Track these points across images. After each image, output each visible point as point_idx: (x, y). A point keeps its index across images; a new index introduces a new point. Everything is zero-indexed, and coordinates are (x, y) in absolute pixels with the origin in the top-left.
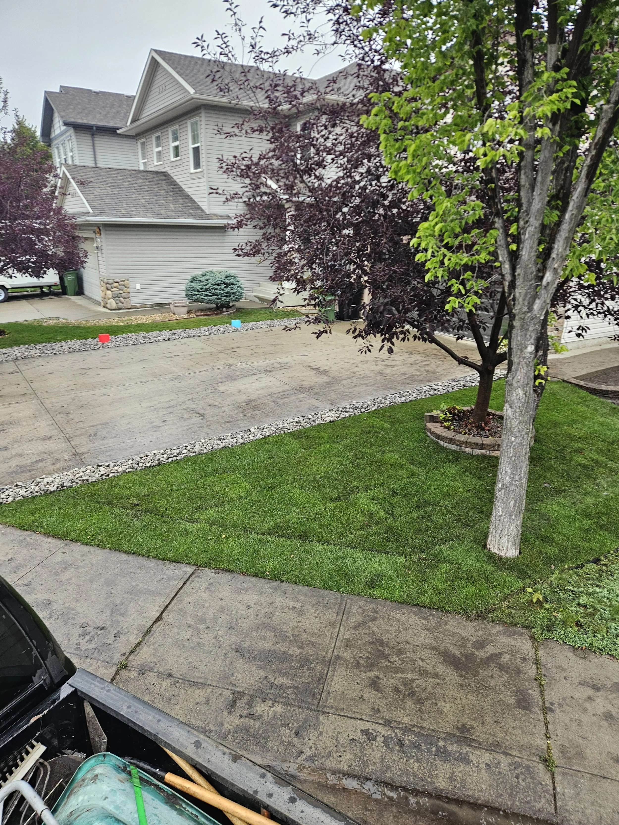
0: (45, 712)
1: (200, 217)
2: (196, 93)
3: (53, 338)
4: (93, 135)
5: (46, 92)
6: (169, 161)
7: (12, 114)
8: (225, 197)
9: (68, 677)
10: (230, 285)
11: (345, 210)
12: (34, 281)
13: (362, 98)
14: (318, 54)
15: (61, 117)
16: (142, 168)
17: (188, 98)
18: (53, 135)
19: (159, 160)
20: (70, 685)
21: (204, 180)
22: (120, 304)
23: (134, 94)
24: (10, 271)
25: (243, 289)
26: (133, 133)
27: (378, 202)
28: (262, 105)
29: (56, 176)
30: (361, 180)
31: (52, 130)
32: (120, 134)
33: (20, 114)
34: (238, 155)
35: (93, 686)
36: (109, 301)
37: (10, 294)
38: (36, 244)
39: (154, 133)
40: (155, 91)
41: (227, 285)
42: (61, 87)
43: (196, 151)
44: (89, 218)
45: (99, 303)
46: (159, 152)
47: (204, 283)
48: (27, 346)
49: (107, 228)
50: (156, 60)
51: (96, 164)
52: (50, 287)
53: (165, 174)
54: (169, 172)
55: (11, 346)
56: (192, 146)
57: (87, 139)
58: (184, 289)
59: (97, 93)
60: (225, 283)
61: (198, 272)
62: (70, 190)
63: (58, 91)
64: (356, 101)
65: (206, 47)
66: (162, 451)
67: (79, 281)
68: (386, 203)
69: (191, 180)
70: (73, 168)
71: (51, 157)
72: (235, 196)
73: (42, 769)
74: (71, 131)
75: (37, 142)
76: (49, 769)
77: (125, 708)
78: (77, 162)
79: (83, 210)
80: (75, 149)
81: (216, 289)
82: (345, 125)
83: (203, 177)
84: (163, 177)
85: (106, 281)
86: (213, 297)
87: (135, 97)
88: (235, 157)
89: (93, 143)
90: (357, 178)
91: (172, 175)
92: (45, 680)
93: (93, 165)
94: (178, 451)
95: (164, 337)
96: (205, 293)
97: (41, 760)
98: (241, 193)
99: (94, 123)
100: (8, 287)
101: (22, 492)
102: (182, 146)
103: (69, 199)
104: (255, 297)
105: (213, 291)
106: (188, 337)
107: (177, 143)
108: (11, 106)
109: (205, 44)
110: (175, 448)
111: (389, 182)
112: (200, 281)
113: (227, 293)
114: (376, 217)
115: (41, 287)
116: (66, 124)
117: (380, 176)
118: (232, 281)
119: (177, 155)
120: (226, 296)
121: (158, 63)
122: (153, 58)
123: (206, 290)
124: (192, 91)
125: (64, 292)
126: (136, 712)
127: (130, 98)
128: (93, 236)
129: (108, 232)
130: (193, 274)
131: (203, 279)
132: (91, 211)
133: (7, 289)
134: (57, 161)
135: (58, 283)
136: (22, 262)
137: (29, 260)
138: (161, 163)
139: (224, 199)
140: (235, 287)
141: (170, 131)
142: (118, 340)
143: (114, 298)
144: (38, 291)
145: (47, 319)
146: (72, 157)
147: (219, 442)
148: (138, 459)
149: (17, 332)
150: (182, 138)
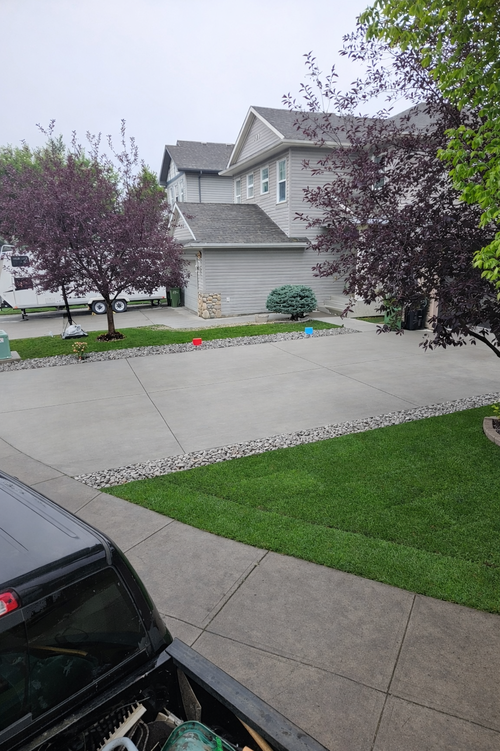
0: (147, 674)
1: (283, 241)
2: (285, 138)
3: (158, 342)
4: (199, 178)
5: (166, 146)
6: (259, 195)
7: (140, 165)
8: (308, 222)
9: (166, 646)
10: (304, 297)
11: (418, 230)
12: (147, 296)
13: (435, 131)
14: (390, 100)
15: (177, 165)
16: (236, 202)
17: (279, 142)
18: (169, 179)
19: (251, 194)
20: (167, 653)
21: (288, 209)
22: (213, 314)
23: (234, 143)
24: (130, 288)
25: (316, 301)
26: (231, 175)
27: (452, 222)
28: (343, 144)
29: (170, 212)
30: (435, 204)
31: (169, 175)
32: (221, 176)
33: (146, 163)
34: (321, 187)
35: (185, 655)
36: (204, 312)
37: (128, 306)
38: (151, 267)
39: (247, 173)
40: (251, 140)
41: (302, 298)
42: (178, 141)
43: (283, 185)
44: (193, 244)
45: (196, 314)
46: (252, 188)
47: (283, 296)
48: (138, 348)
49: (206, 252)
50: (254, 115)
51: (200, 202)
52: (159, 300)
53: (255, 206)
54: (258, 204)
55: (126, 348)
56: (278, 182)
57: (195, 182)
58: (266, 301)
59: (204, 144)
60: (300, 296)
61: (278, 287)
62: (180, 222)
63: (175, 144)
64: (429, 134)
65: (292, 102)
66: (247, 443)
67: (182, 295)
68: (459, 223)
69: (277, 210)
70: (183, 205)
71: (167, 197)
72: (317, 221)
73: (142, 729)
74: (184, 176)
75: (157, 185)
76: (148, 732)
77: (210, 678)
78: (186, 200)
79: (190, 238)
80: (185, 190)
81: (292, 301)
82: (418, 156)
83: (287, 207)
84: (254, 209)
85: (203, 295)
86: (290, 308)
87: (234, 145)
88: (319, 188)
89: (200, 184)
90: (431, 202)
91: (260, 207)
92: (147, 648)
93: (199, 202)
94: (260, 444)
95: (245, 342)
96: (284, 304)
97: (142, 722)
98: (322, 219)
99: (201, 168)
100: (128, 300)
101: (133, 474)
102: (270, 182)
103: (178, 229)
104: (327, 308)
105: (290, 302)
106: (265, 342)
107: (267, 180)
108: (139, 160)
109: (292, 100)
110: (259, 441)
111: (461, 204)
112: (279, 294)
113: (302, 305)
114: (448, 236)
115: (152, 300)
116: (179, 170)
117: (453, 199)
118: (307, 294)
119: (266, 190)
120: (301, 307)
121: (255, 116)
122: (251, 112)
123: (284, 302)
124: (282, 137)
125: (169, 304)
126: (219, 683)
127: (231, 147)
128: (195, 258)
129: (206, 255)
130: (274, 289)
131: (281, 292)
132: (195, 239)
133: (127, 302)
134: (171, 199)
135: (166, 297)
136: (139, 281)
137: (145, 280)
138: (253, 197)
139: (307, 225)
140: (309, 299)
141: (262, 170)
142: (208, 344)
143: (208, 309)
144: (150, 303)
145: (155, 326)
146: (183, 196)
147: (297, 437)
148: (226, 449)
149: (132, 336)
150: (270, 176)
